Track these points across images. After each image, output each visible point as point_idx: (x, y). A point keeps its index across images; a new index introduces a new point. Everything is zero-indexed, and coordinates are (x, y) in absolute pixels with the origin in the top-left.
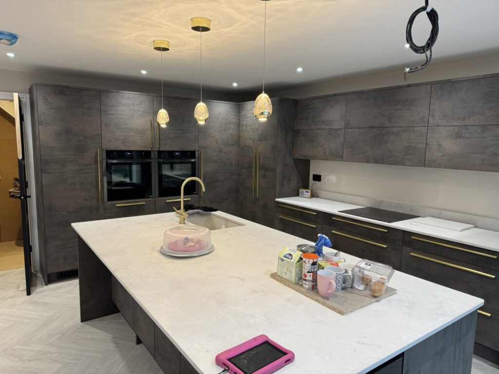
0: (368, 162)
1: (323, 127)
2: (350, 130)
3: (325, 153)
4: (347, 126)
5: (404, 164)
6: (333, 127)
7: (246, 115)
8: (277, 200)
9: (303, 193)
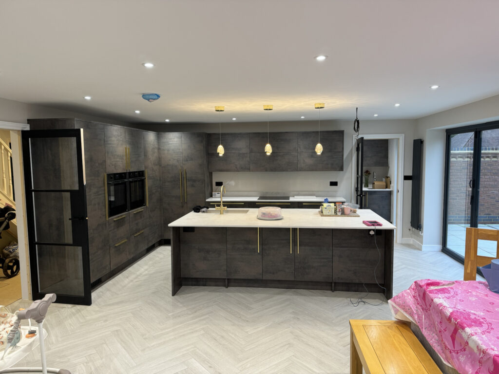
0: (266, 171)
1: (233, 151)
2: (253, 154)
3: (236, 168)
4: (251, 151)
5: (287, 171)
6: (241, 152)
7: (168, 142)
8: (207, 200)
9: (215, 195)
